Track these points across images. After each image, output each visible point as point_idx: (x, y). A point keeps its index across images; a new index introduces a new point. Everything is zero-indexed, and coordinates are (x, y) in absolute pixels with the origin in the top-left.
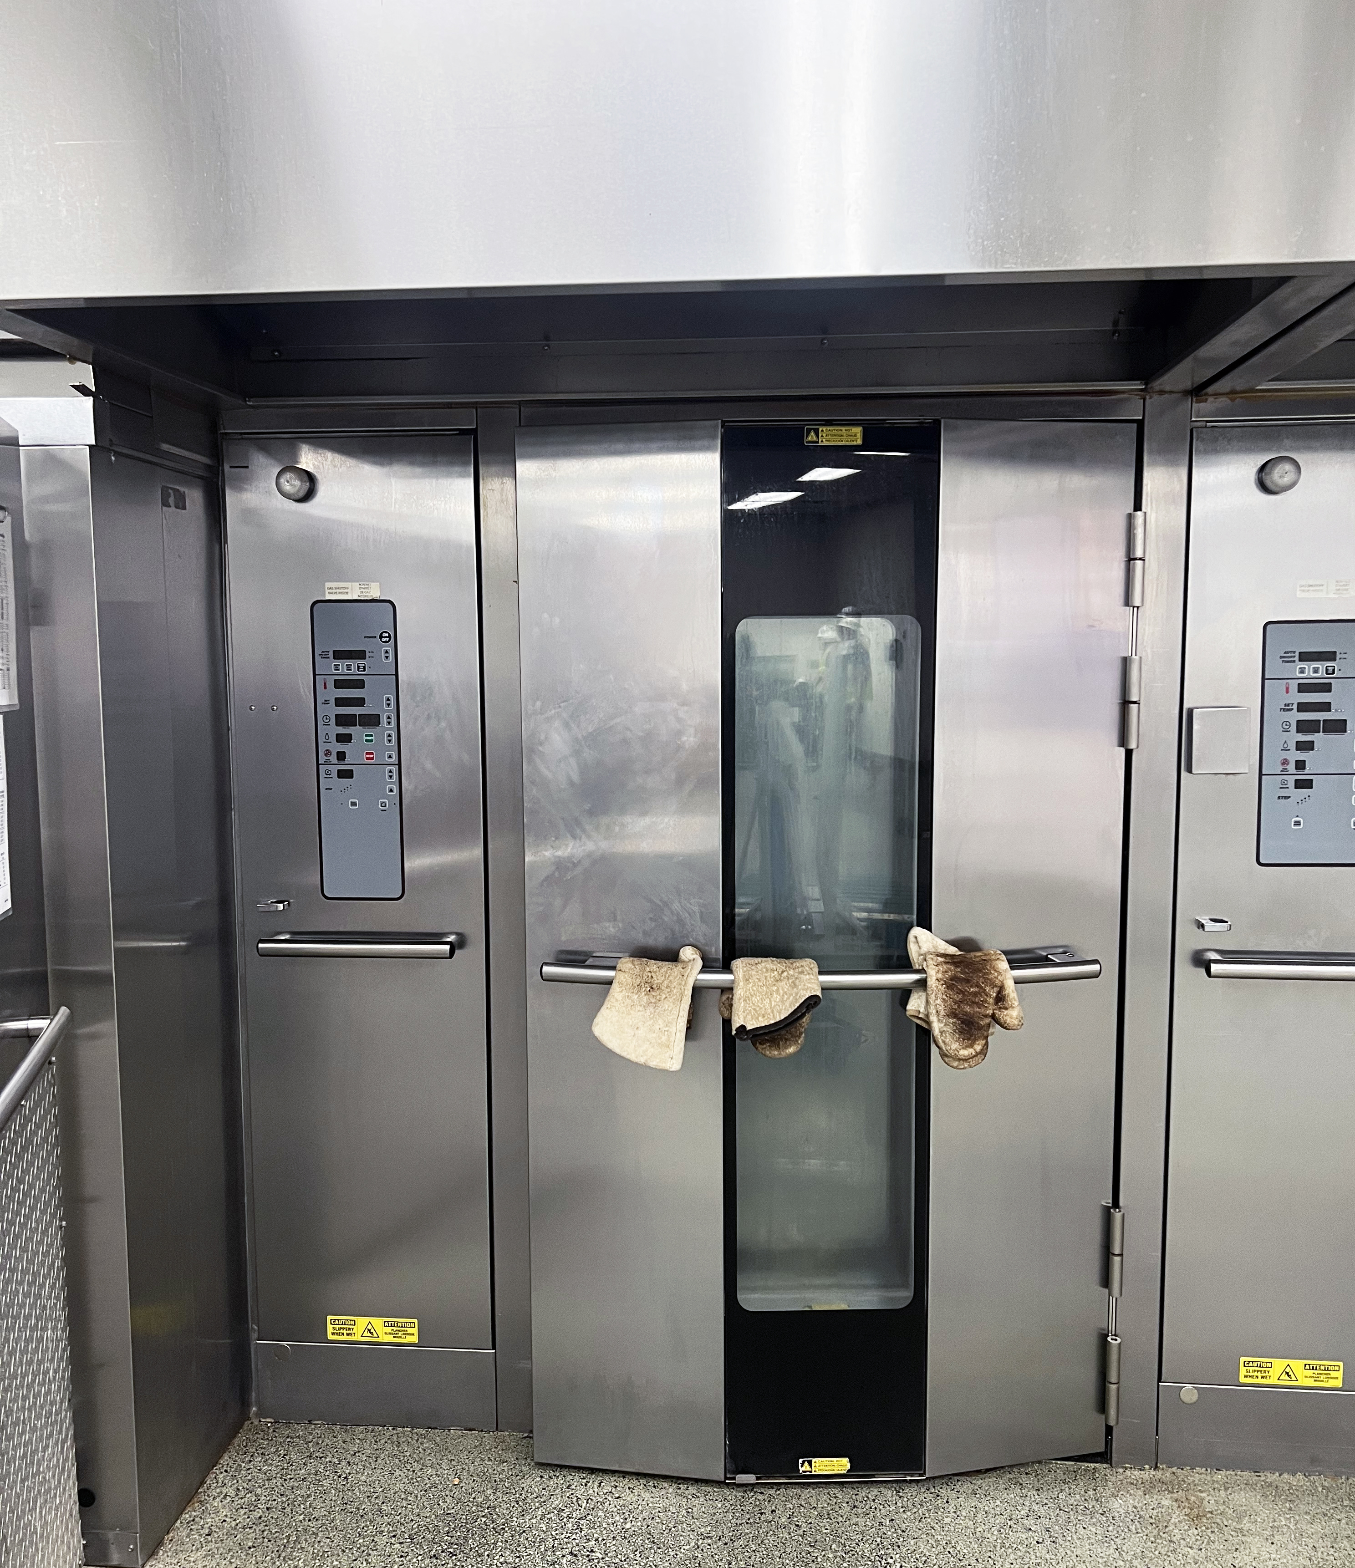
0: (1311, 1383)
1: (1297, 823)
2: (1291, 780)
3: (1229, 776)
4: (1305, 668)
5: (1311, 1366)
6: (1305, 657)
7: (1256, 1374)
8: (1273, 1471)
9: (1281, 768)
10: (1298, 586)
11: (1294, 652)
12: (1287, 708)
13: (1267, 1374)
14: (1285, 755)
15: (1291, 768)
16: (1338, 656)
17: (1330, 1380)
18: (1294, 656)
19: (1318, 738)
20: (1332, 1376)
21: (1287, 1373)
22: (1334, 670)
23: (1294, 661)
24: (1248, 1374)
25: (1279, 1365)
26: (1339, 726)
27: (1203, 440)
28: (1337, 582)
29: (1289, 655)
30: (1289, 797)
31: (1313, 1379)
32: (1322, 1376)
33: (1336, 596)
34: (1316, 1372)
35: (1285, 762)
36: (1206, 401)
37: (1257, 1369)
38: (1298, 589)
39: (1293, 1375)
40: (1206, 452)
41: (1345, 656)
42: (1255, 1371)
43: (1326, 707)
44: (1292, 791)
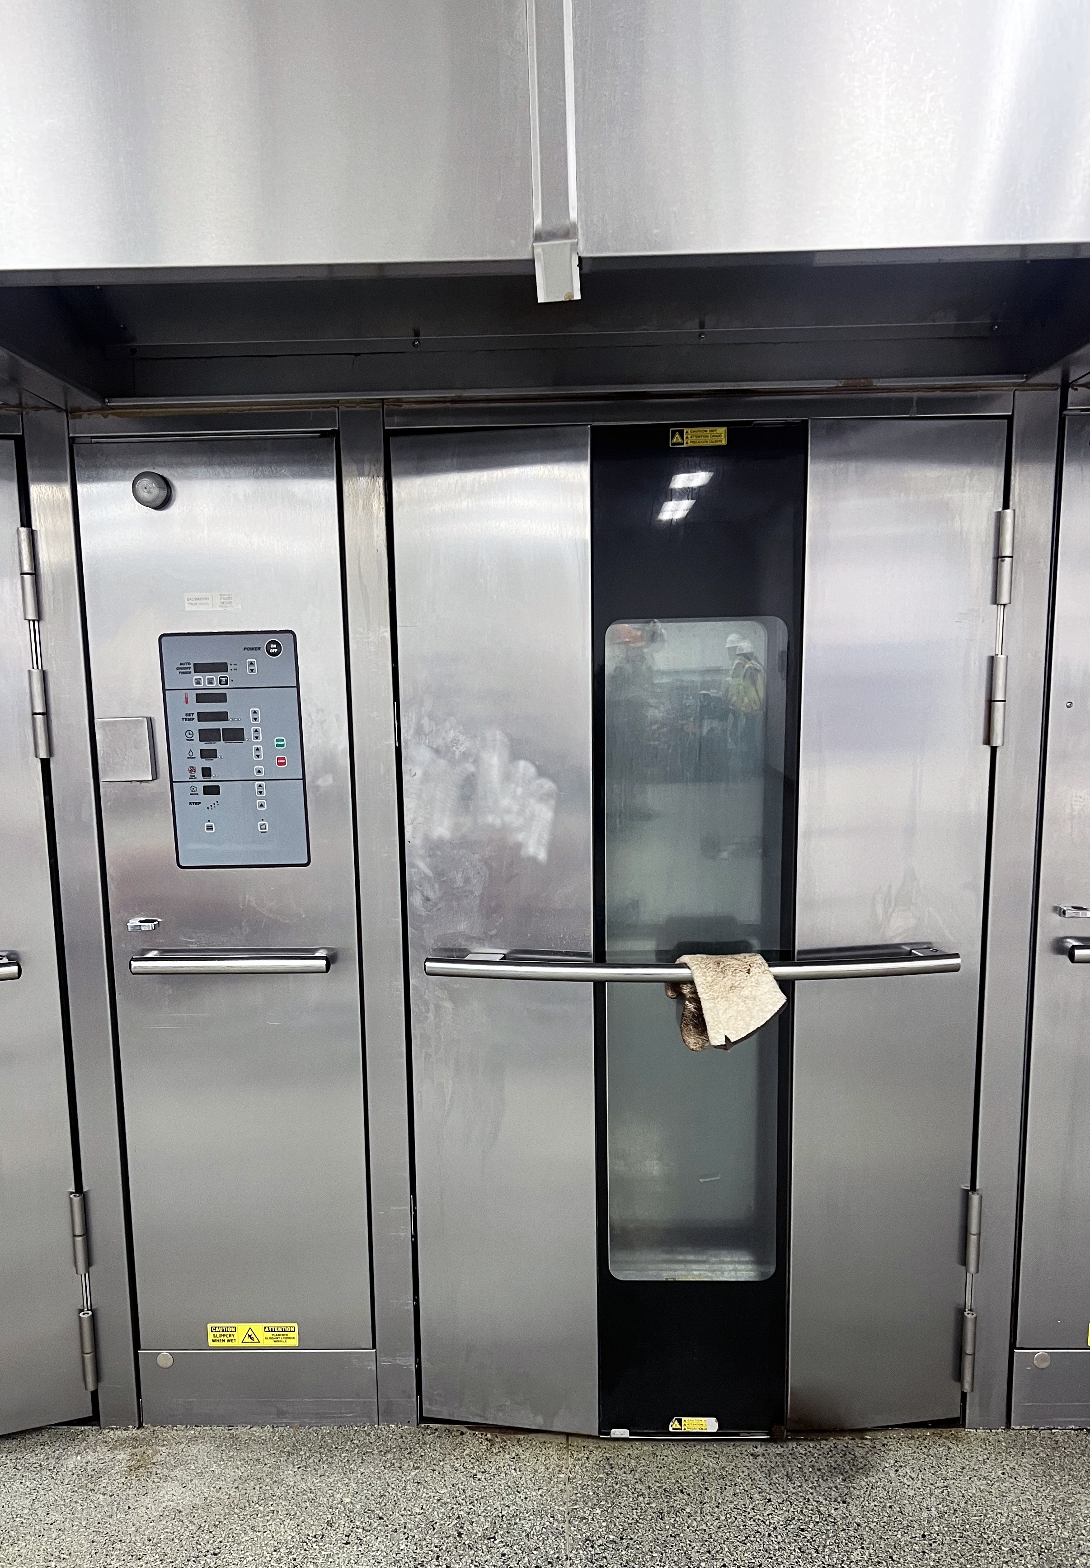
0: (271, 1343)
1: (210, 828)
2: (200, 787)
3: (143, 784)
4: (200, 679)
5: (270, 1328)
6: (200, 668)
7: (222, 1338)
8: (244, 1424)
9: (189, 775)
10: (186, 600)
11: (189, 664)
12: (188, 718)
13: (232, 1338)
14: (192, 762)
15: (199, 775)
16: (229, 667)
17: (287, 1340)
18: (190, 668)
19: (219, 746)
20: (289, 1336)
21: (250, 1336)
22: (227, 681)
23: (190, 672)
24: (216, 1338)
25: (242, 1329)
26: (236, 735)
27: (83, 456)
28: (221, 595)
29: (185, 666)
30: (200, 803)
31: (273, 1340)
32: (280, 1337)
33: (222, 609)
34: (275, 1333)
35: (192, 770)
36: (80, 417)
37: (223, 1333)
38: (186, 602)
39: (255, 1338)
40: (87, 467)
41: (235, 667)
42: (221, 1335)
43: (222, 716)
44: (201, 797)
